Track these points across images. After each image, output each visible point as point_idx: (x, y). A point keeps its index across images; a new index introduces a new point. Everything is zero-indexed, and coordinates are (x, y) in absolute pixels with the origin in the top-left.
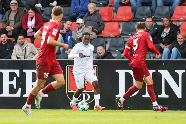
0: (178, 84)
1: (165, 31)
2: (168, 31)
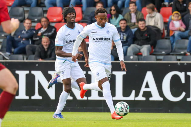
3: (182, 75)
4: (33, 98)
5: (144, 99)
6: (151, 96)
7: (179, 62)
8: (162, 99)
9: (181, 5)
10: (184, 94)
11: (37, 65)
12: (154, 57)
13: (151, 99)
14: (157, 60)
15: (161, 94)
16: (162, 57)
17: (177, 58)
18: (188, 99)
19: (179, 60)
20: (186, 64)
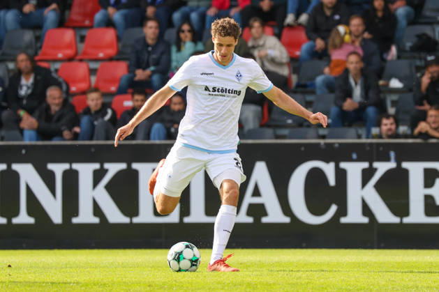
0: (53, 192)
1: (23, 81)
2: (31, 80)
3: (329, 169)
4: (15, 221)
5: (250, 220)
6: (266, 214)
7: (322, 142)
8: (287, 220)
9: (327, 18)
10: (334, 208)
11: (24, 152)
12: (269, 131)
13: (265, 220)
14: (277, 137)
15: (286, 209)
16: (285, 132)
17: (317, 132)
18: (343, 220)
19: (323, 137)
20: (337, 145)
